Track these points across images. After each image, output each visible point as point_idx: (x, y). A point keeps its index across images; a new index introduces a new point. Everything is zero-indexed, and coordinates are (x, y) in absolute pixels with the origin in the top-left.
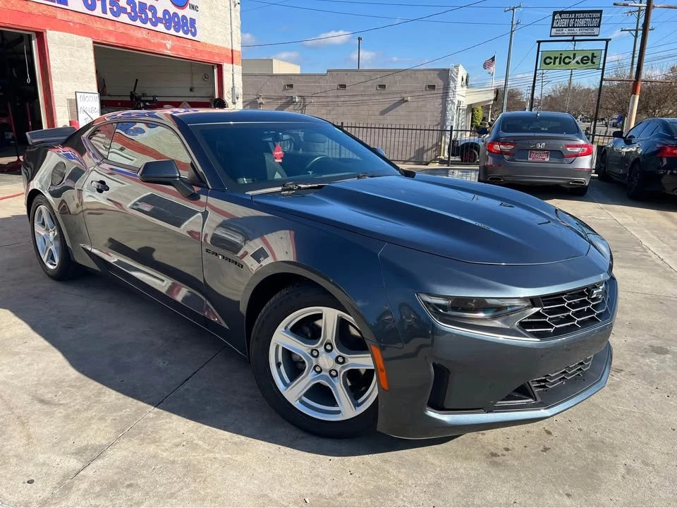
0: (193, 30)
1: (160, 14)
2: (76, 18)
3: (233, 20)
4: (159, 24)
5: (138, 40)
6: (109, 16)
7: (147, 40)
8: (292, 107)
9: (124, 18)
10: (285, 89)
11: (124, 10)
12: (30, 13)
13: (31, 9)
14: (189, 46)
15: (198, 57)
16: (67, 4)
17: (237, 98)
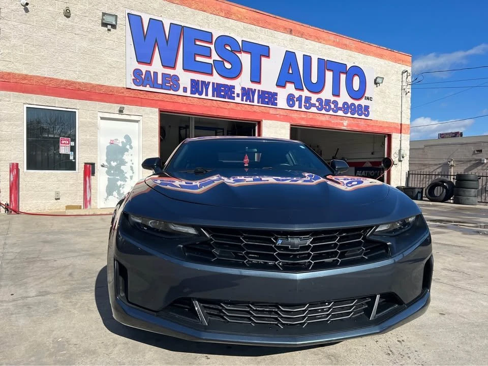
0: (366, 113)
1: (340, 105)
2: (281, 112)
3: (403, 104)
4: (339, 111)
5: (322, 122)
6: (303, 109)
7: (329, 122)
8: (480, 167)
9: (314, 110)
10: (474, 154)
11: (314, 105)
12: (255, 112)
13: (255, 110)
14: (362, 123)
15: (369, 130)
16: (277, 106)
17: (403, 157)
